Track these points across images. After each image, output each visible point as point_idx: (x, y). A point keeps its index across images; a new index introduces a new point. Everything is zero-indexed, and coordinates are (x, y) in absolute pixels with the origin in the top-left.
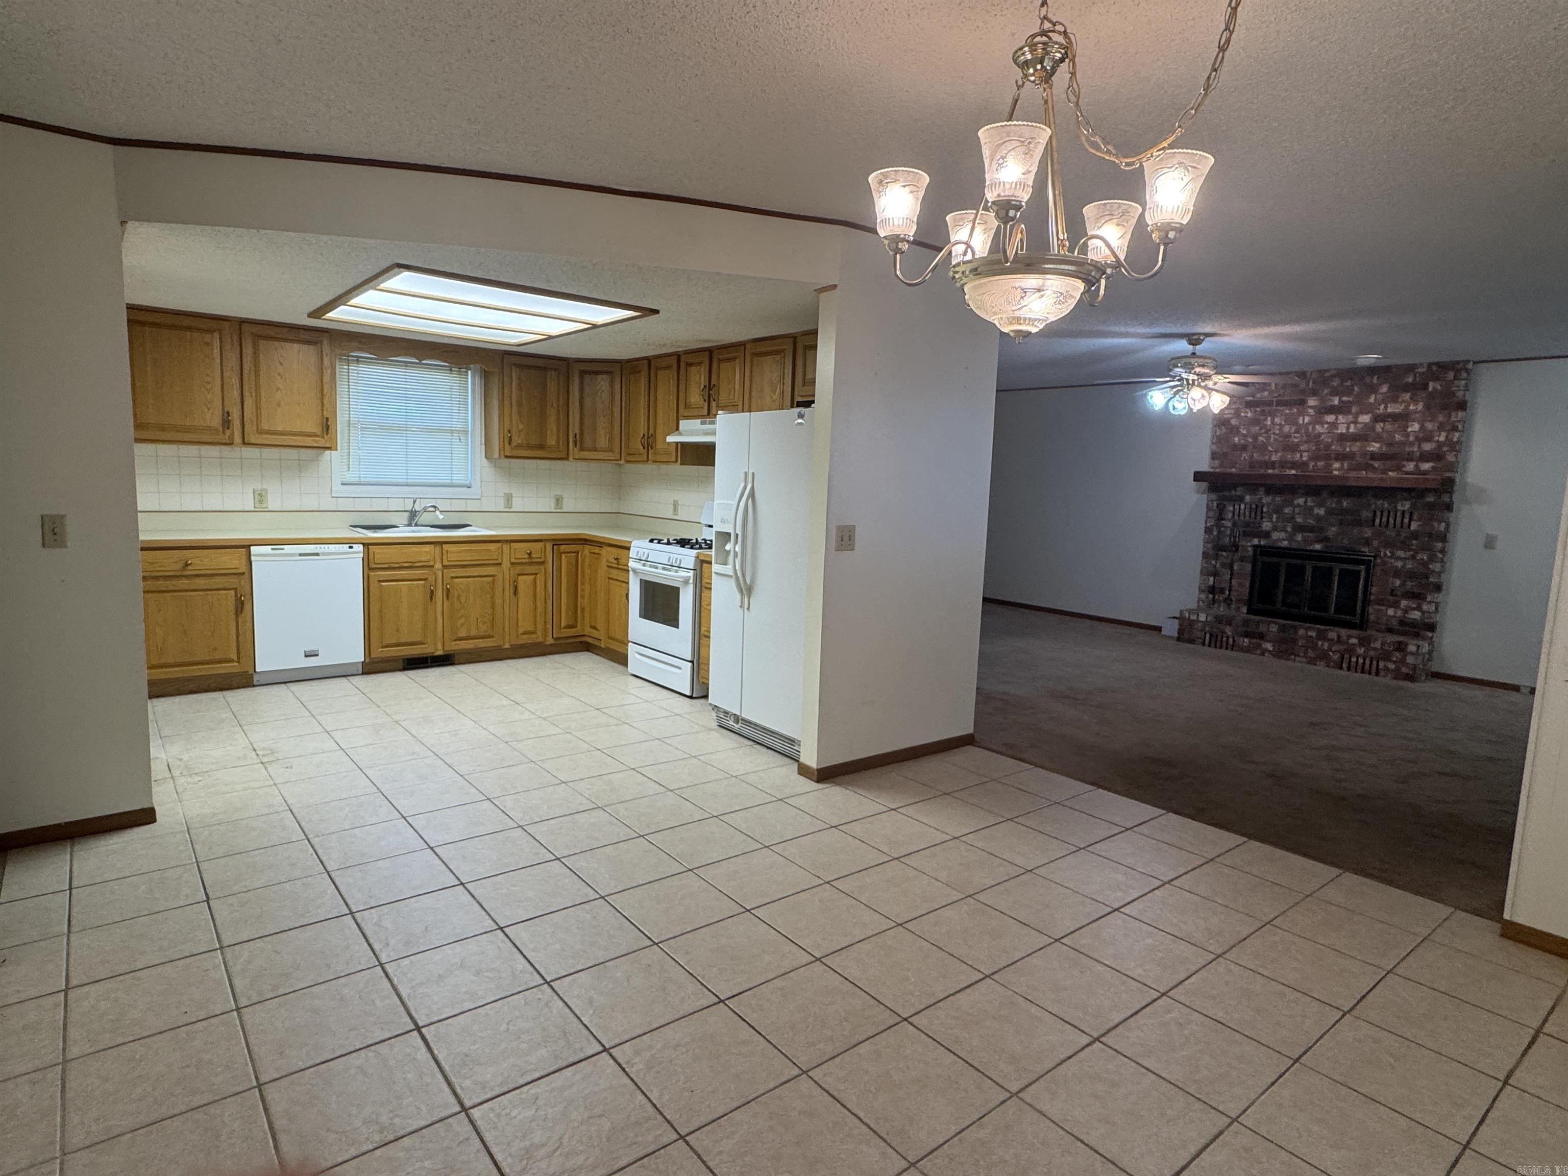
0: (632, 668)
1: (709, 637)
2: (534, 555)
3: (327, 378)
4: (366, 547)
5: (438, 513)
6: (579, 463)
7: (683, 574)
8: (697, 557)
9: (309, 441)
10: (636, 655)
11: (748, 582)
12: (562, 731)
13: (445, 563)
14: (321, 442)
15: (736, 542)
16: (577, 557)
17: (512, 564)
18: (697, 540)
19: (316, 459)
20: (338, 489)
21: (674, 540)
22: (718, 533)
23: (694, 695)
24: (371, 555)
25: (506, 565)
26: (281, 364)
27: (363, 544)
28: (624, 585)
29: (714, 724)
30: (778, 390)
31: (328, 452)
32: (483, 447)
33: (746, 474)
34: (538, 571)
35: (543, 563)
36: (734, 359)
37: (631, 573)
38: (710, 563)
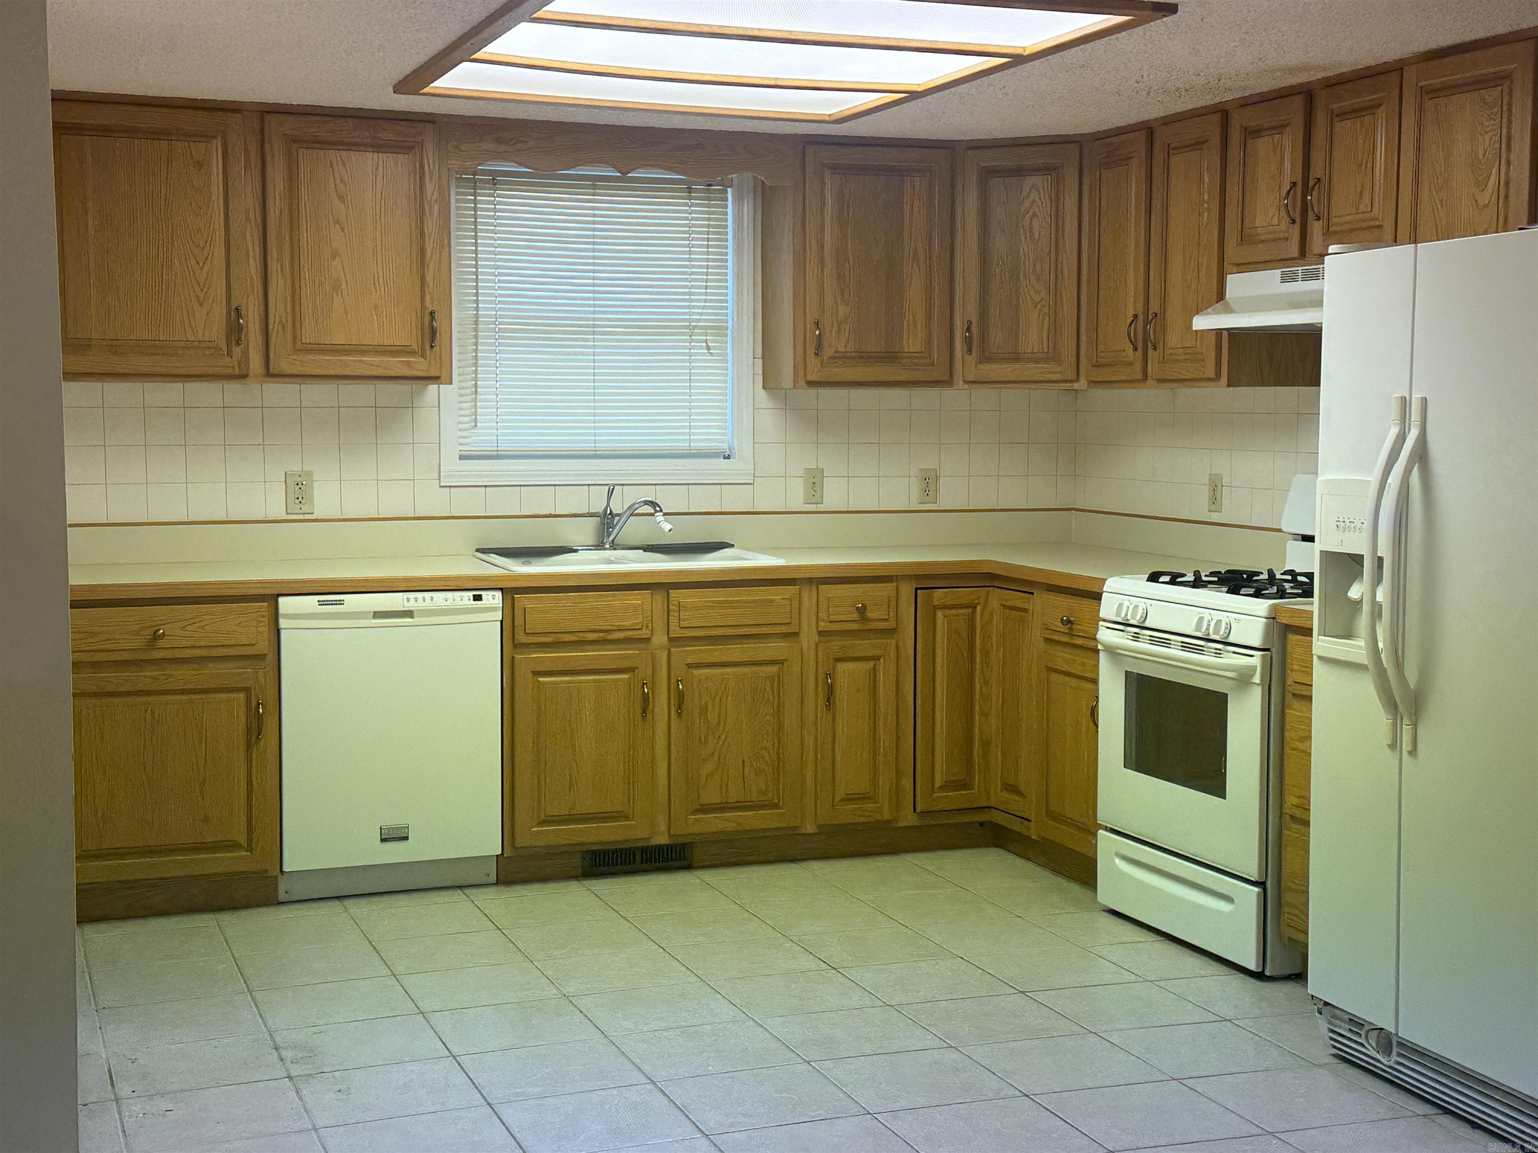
0: (1106, 894)
1: (1307, 823)
2: (871, 615)
3: (431, 226)
4: (509, 597)
5: (660, 517)
6: (981, 393)
7: (1232, 659)
8: (1272, 618)
9: (395, 365)
10: (1117, 861)
11: (1412, 681)
12: (936, 1043)
13: (676, 632)
14: (420, 367)
15: (1378, 579)
16: (972, 619)
17: (820, 633)
18: (1271, 573)
19: (410, 405)
20: (454, 469)
21: (1212, 574)
22: (1329, 557)
23: (1267, 973)
24: (518, 613)
25: (809, 638)
26: (341, 198)
27: (501, 589)
28: (1090, 686)
29: (1322, 1052)
30: (1493, 179)
31: (433, 388)
32: (759, 363)
33: (1404, 403)
34: (879, 652)
35: (892, 631)
36: (1371, 108)
37: (1103, 657)
38: (1308, 632)
